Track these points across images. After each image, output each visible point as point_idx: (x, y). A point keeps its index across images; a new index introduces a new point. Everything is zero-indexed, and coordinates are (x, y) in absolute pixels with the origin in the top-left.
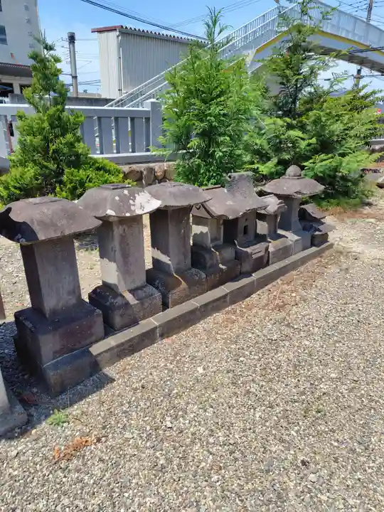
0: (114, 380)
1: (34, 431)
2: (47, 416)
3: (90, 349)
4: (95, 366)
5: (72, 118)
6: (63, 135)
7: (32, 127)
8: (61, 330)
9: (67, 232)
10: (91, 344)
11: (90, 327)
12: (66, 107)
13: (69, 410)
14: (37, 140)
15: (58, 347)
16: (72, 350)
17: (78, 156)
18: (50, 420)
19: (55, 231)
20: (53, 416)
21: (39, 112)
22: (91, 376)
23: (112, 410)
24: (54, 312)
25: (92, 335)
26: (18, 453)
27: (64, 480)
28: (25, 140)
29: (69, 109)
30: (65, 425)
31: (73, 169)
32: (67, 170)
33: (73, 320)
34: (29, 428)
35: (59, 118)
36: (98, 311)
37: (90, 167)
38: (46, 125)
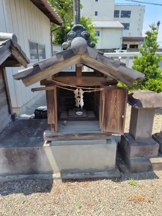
0: (159, 178)
1: (122, 183)
2: (128, 179)
3: (150, 159)
4: (151, 168)
5: (157, 58)
6: (152, 65)
7: (139, 62)
8: (140, 147)
9: (155, 107)
10: (151, 157)
11: (152, 150)
12: (156, 53)
13: (137, 181)
14: (140, 67)
15: (137, 153)
16: (142, 157)
17: (156, 73)
18: (129, 181)
19: (150, 105)
20: (130, 181)
21: (143, 55)
22: (148, 171)
23: (157, 191)
24: (139, 138)
25: (152, 154)
26: (116, 188)
27: (133, 210)
28: (135, 66)
29: (157, 54)
30: (135, 187)
31: (153, 79)
32: (150, 80)
33: (146, 144)
34: (120, 180)
35: (151, 58)
36: (157, 144)
37: (160, 79)
38: (145, 61)
